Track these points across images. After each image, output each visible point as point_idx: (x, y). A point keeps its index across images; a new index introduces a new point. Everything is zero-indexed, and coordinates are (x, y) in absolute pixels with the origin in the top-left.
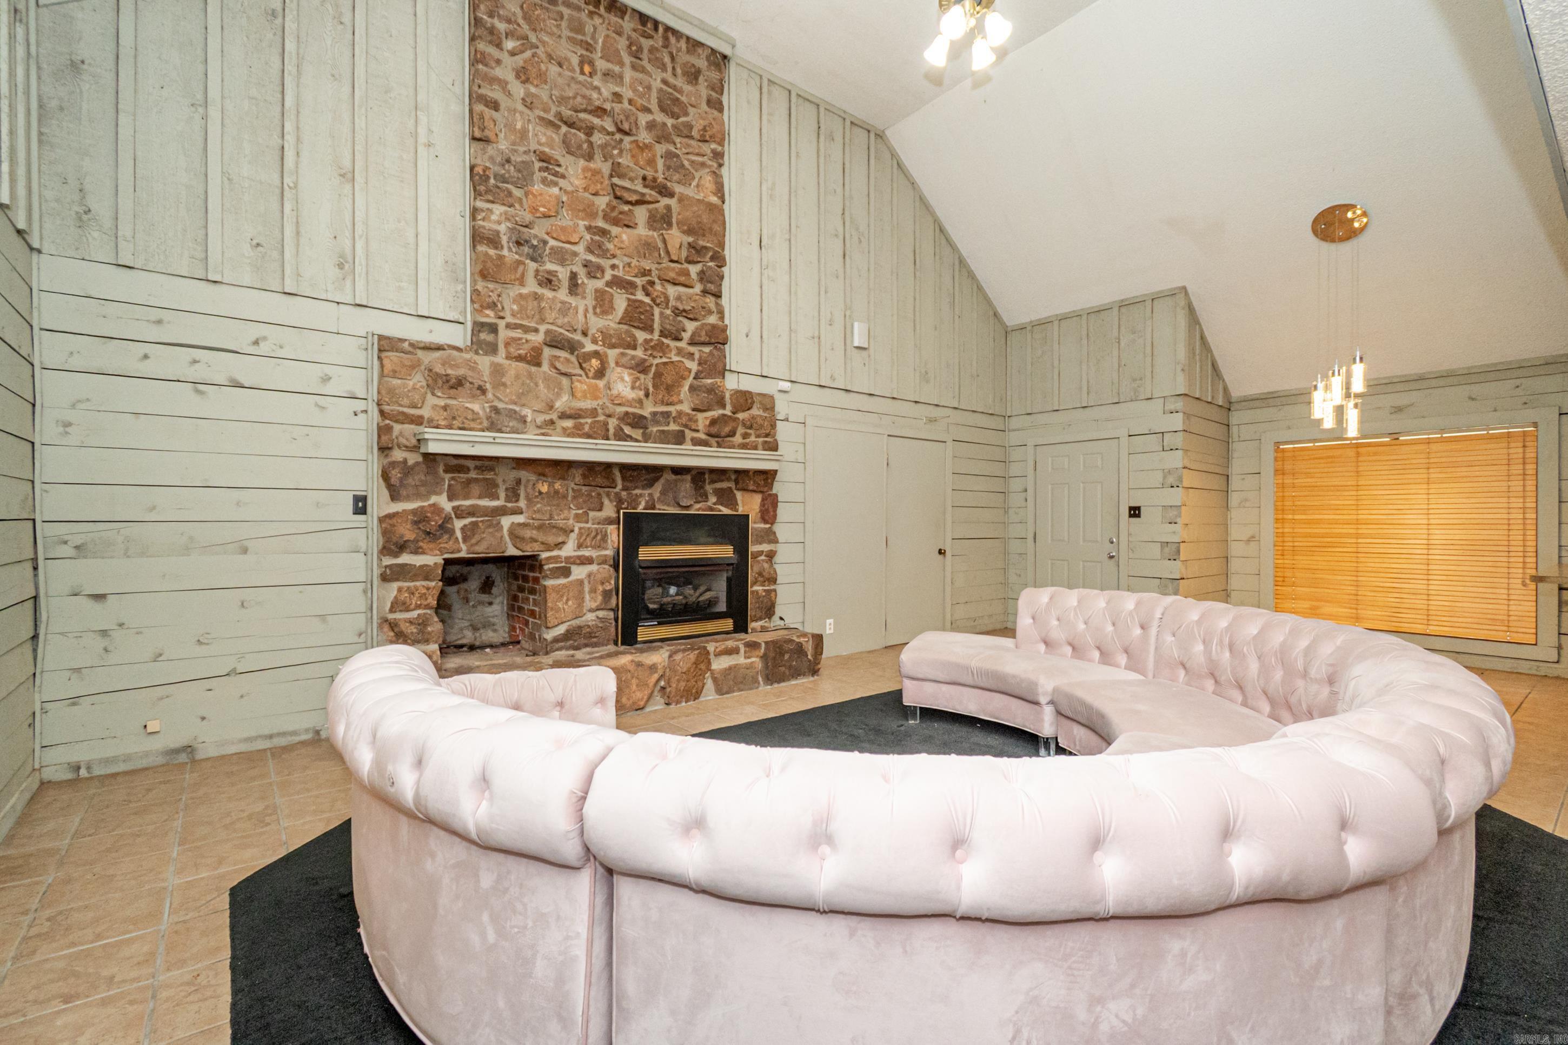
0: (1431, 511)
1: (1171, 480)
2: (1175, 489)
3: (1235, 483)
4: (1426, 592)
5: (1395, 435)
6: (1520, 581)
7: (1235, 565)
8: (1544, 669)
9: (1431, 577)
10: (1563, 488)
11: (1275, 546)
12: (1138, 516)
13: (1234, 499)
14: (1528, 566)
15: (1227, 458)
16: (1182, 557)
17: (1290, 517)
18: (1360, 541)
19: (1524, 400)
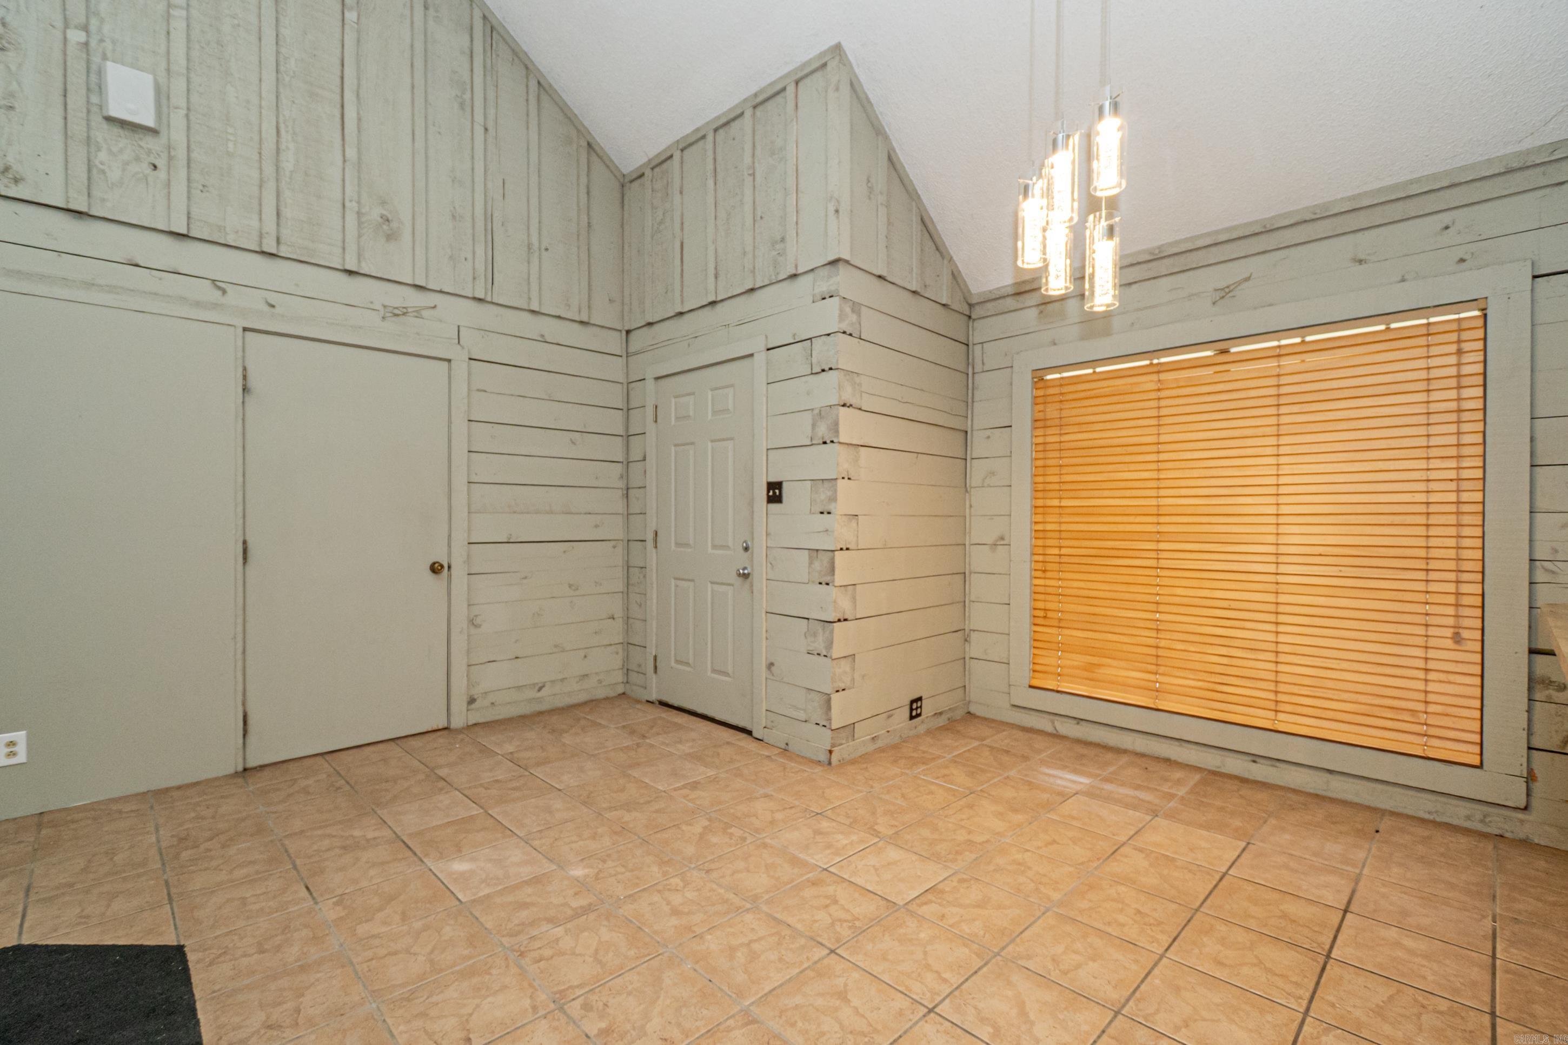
0: (1283, 490)
1: (823, 430)
2: (830, 446)
3: (979, 446)
4: (1272, 647)
5: (1222, 346)
6: (1449, 632)
7: (978, 586)
8: (1497, 823)
9: (1282, 618)
10: (1539, 435)
11: (1033, 554)
12: (779, 499)
13: (977, 471)
14: (1466, 600)
15: (967, 400)
16: (839, 579)
17: (1056, 503)
18: (1162, 546)
19: (1460, 253)
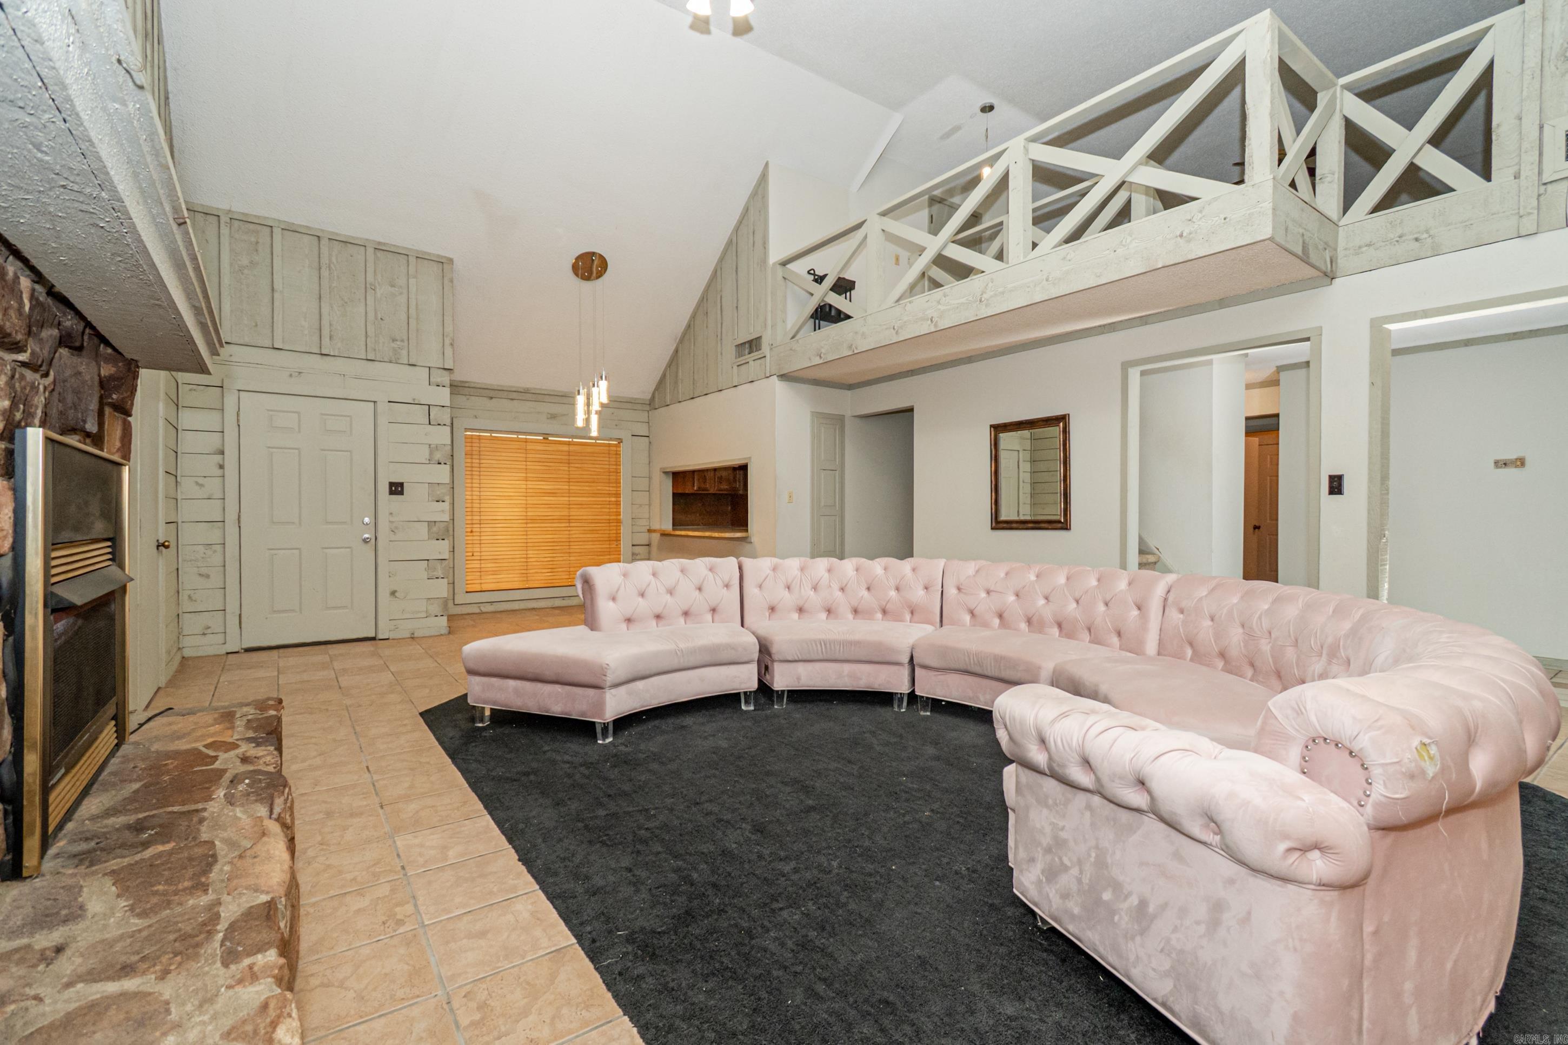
1: (439, 457)
2: (443, 466)
5: (546, 436)
12: (401, 493)
19: (616, 423)
